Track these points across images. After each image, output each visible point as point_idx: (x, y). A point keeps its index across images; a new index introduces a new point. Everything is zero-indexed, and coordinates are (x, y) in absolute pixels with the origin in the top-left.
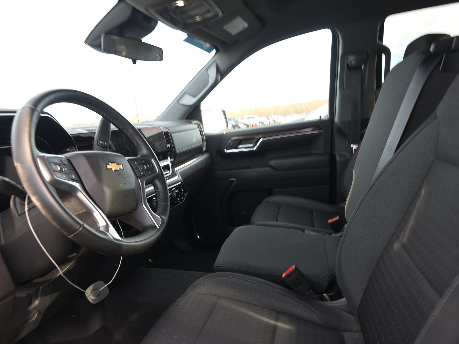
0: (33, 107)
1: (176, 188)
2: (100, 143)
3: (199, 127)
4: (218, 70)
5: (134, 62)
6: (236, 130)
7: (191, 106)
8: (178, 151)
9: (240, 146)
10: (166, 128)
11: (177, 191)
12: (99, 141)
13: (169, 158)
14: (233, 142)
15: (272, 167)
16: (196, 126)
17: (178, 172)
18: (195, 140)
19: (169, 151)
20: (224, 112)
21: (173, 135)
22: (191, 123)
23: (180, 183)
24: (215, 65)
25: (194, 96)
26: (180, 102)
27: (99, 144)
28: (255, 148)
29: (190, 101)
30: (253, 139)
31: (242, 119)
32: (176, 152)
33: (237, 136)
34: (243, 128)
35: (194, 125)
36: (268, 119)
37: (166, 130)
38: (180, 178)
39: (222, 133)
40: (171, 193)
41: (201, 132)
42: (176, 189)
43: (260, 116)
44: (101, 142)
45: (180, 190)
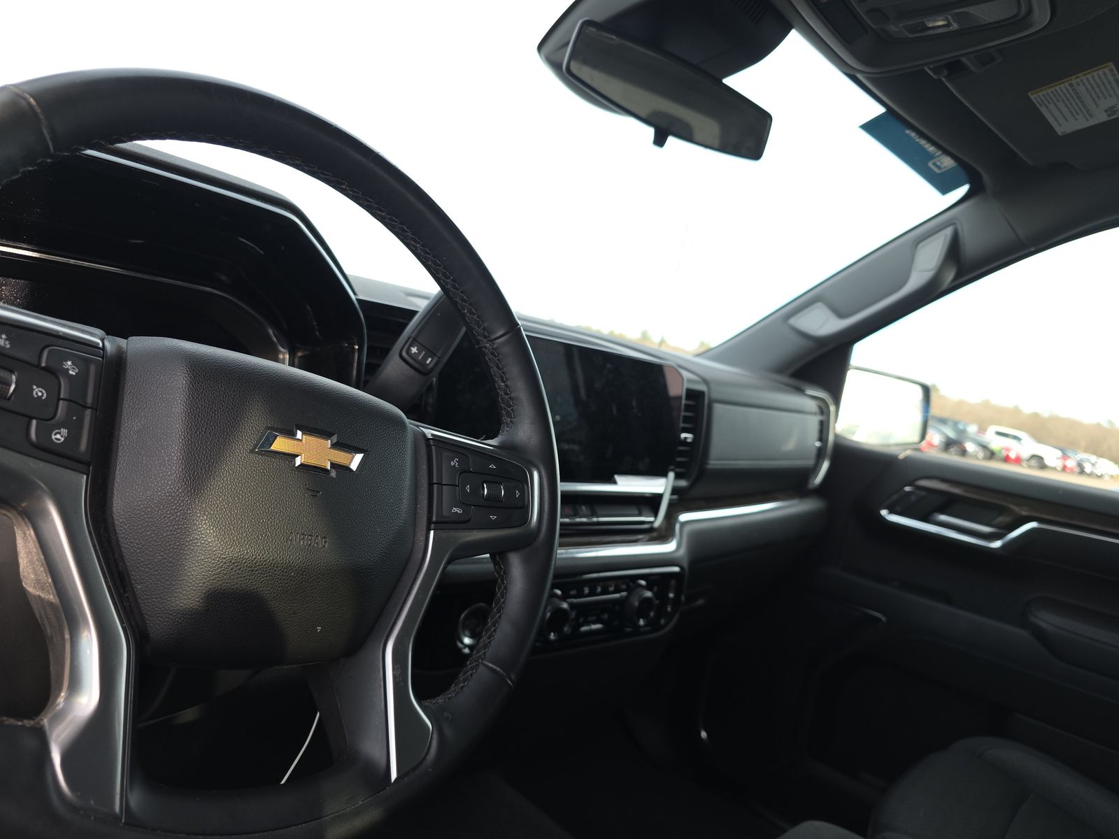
0: (38, 110)
1: (652, 580)
2: (408, 351)
3: (824, 411)
4: (954, 252)
5: (660, 140)
6: (952, 458)
7: (821, 342)
8: (714, 463)
9: (943, 518)
10: (705, 381)
11: (649, 594)
12: (408, 343)
13: (671, 475)
14: (923, 493)
15: (1039, 634)
16: (812, 405)
17: (687, 529)
18: (790, 445)
19: (682, 454)
20: (927, 391)
21: (718, 408)
22: (800, 391)
23: (676, 569)
24: (948, 232)
25: (841, 315)
26: (793, 321)
27: (404, 353)
28: (997, 544)
29: (823, 323)
30: (1001, 510)
31: (982, 430)
32: (707, 464)
33: (944, 480)
34: (974, 459)
35: (808, 401)
36: (1065, 457)
37: (702, 388)
38: (682, 552)
39: (893, 450)
40: (624, 594)
41: (824, 428)
42: (649, 587)
43: (1039, 439)
44: (414, 350)
45: (662, 595)
